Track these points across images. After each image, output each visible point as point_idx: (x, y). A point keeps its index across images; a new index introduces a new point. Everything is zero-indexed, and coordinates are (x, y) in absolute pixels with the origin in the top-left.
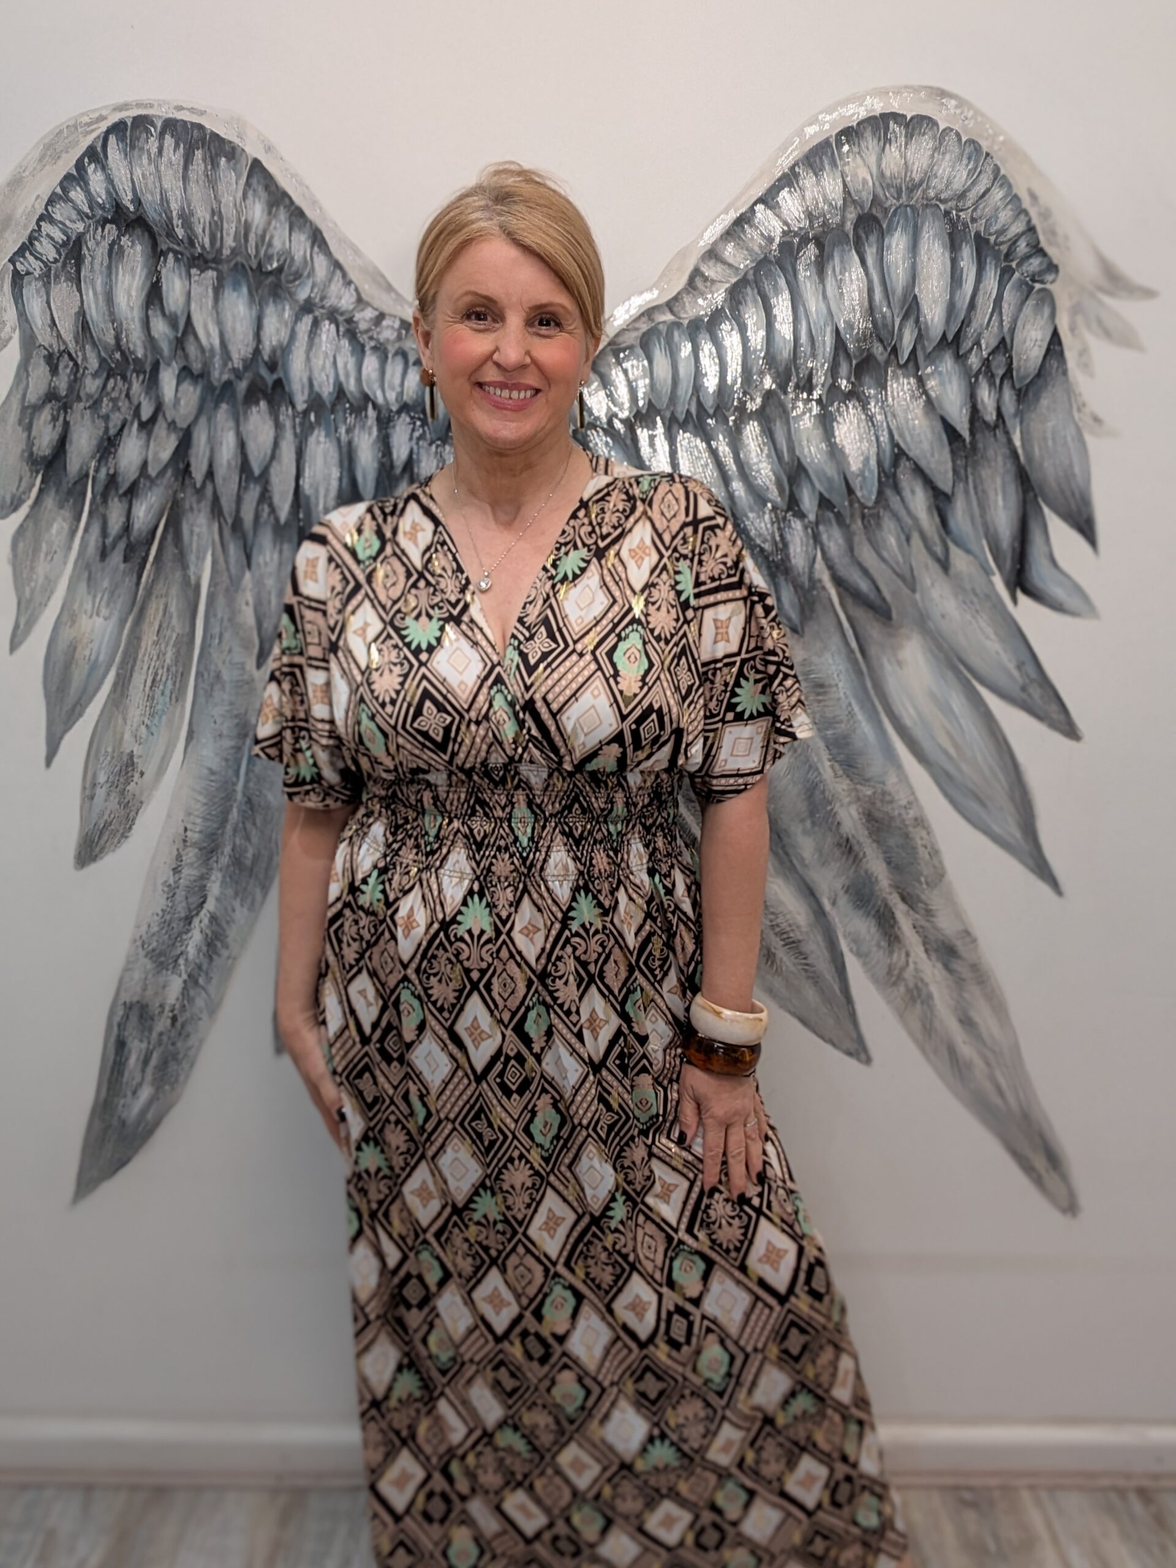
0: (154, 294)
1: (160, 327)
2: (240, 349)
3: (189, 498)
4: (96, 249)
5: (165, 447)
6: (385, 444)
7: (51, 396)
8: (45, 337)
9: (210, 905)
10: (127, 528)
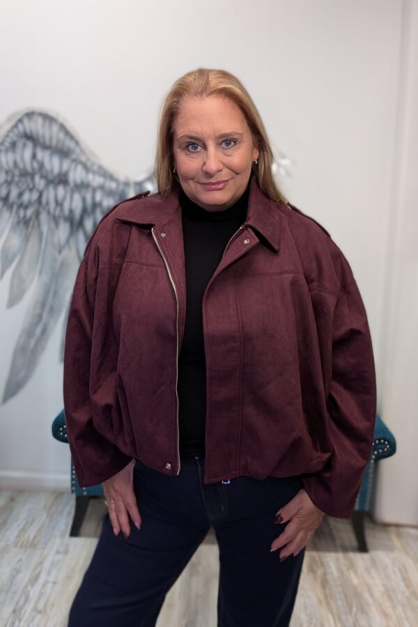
0: (34, 156)
1: (36, 165)
2: (56, 170)
3: (41, 210)
4: (20, 145)
5: (35, 196)
6: (93, 197)
7: (6, 182)
8: (5, 166)
9: (44, 320)
10: (25, 217)
